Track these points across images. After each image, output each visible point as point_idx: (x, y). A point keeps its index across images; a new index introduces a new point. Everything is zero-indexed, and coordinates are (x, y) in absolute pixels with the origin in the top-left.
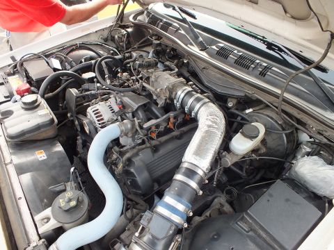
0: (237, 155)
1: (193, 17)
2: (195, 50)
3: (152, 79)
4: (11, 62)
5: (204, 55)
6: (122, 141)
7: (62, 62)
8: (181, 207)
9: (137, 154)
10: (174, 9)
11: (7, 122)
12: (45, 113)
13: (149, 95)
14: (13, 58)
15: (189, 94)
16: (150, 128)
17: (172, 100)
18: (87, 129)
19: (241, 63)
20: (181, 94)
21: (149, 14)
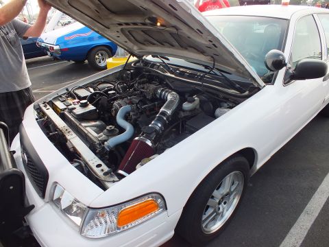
0: (187, 111)
1: (168, 59)
2: (169, 74)
3: (146, 88)
4: (66, 91)
5: (173, 76)
6: (131, 114)
7: (94, 90)
8: (160, 125)
9: (139, 118)
10: (157, 57)
11: (74, 111)
12: (91, 107)
13: (145, 96)
14: (67, 90)
15: (162, 91)
16: (145, 108)
17: (155, 95)
18: (113, 114)
19: (191, 76)
20: (159, 91)
21: (143, 61)
